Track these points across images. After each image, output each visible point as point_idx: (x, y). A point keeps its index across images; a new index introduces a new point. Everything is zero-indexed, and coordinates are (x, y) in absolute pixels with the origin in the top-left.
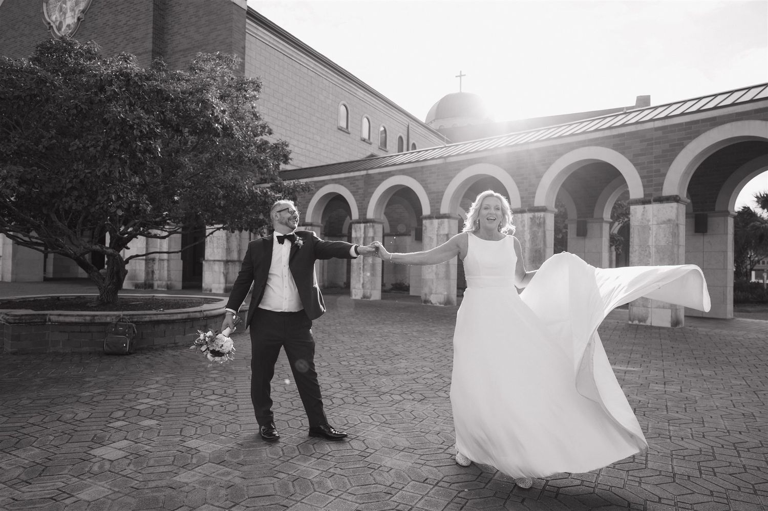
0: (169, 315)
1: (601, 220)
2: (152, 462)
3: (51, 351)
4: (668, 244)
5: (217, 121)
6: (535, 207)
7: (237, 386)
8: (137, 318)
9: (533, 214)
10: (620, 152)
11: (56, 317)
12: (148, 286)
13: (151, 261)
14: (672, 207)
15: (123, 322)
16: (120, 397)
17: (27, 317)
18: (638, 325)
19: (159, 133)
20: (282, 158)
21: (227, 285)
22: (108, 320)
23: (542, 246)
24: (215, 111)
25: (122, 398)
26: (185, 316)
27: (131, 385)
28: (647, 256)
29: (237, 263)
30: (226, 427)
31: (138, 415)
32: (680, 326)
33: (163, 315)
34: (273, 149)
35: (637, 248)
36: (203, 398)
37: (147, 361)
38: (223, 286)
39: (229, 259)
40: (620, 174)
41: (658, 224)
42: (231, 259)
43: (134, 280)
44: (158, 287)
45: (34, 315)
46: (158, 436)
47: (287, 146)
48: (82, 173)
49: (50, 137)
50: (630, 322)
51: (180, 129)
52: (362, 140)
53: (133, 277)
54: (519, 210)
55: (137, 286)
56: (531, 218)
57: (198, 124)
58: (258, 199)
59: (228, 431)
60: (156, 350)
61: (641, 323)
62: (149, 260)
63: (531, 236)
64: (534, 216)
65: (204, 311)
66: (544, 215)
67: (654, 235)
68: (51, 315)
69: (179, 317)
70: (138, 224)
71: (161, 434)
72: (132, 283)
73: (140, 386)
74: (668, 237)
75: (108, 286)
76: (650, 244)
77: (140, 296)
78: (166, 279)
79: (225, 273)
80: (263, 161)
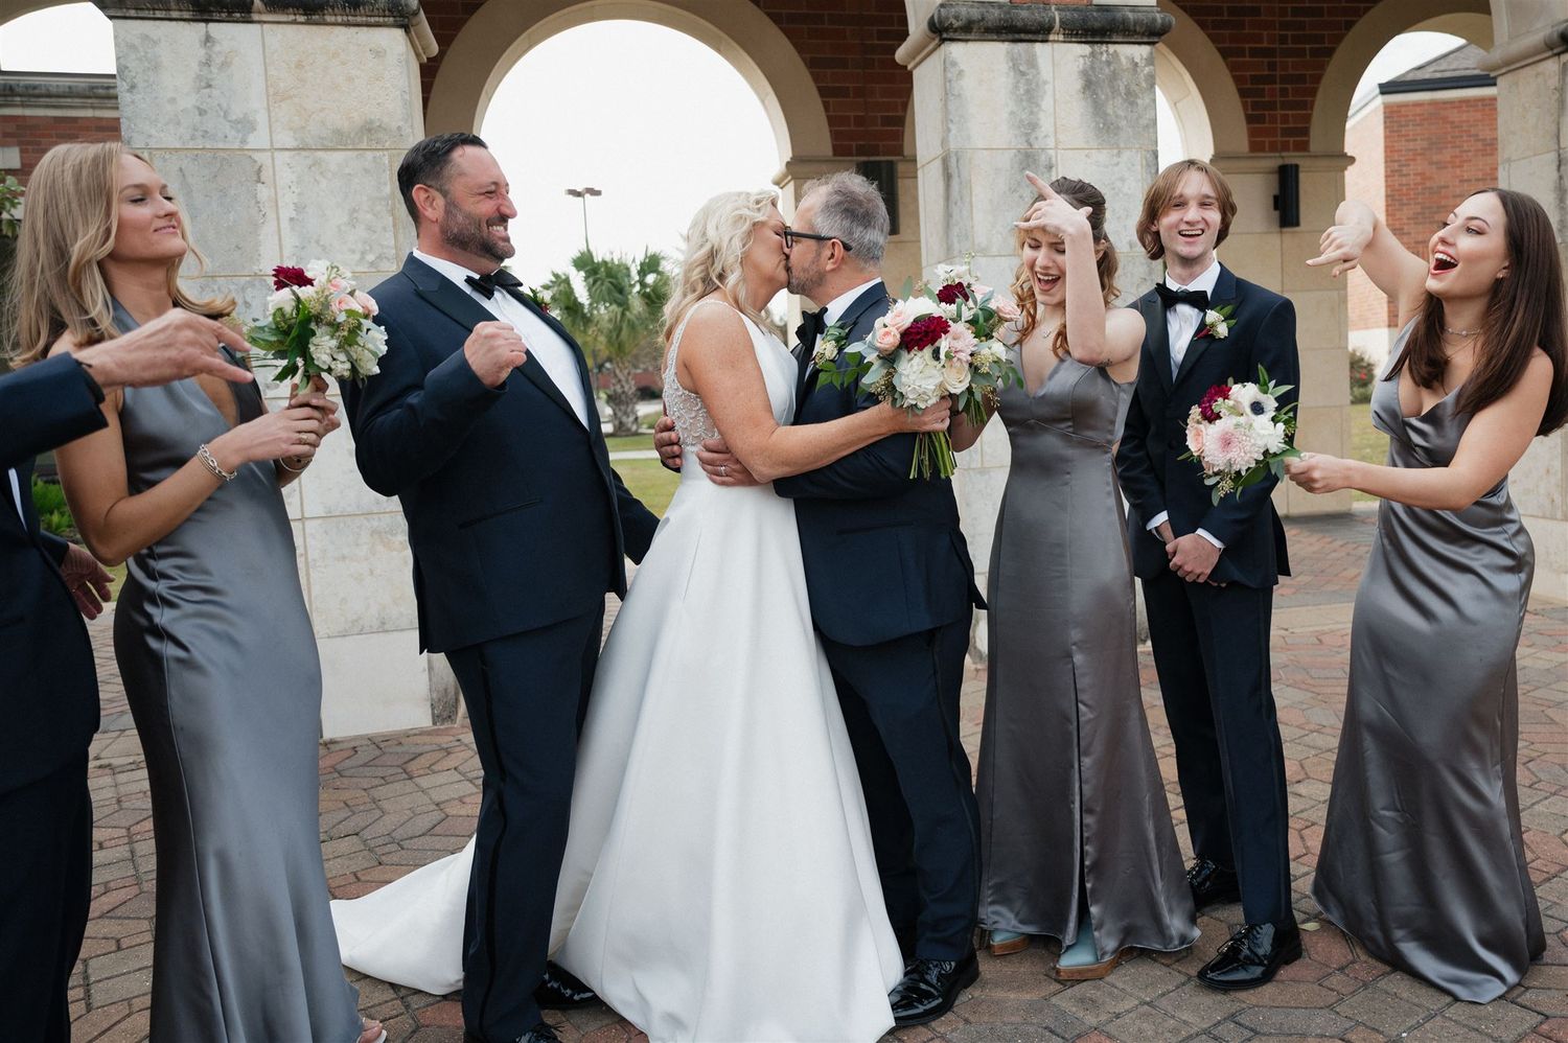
4: (372, 264)
14: (378, 53)
41: (304, 148)
67: (287, 213)
74: (369, 228)
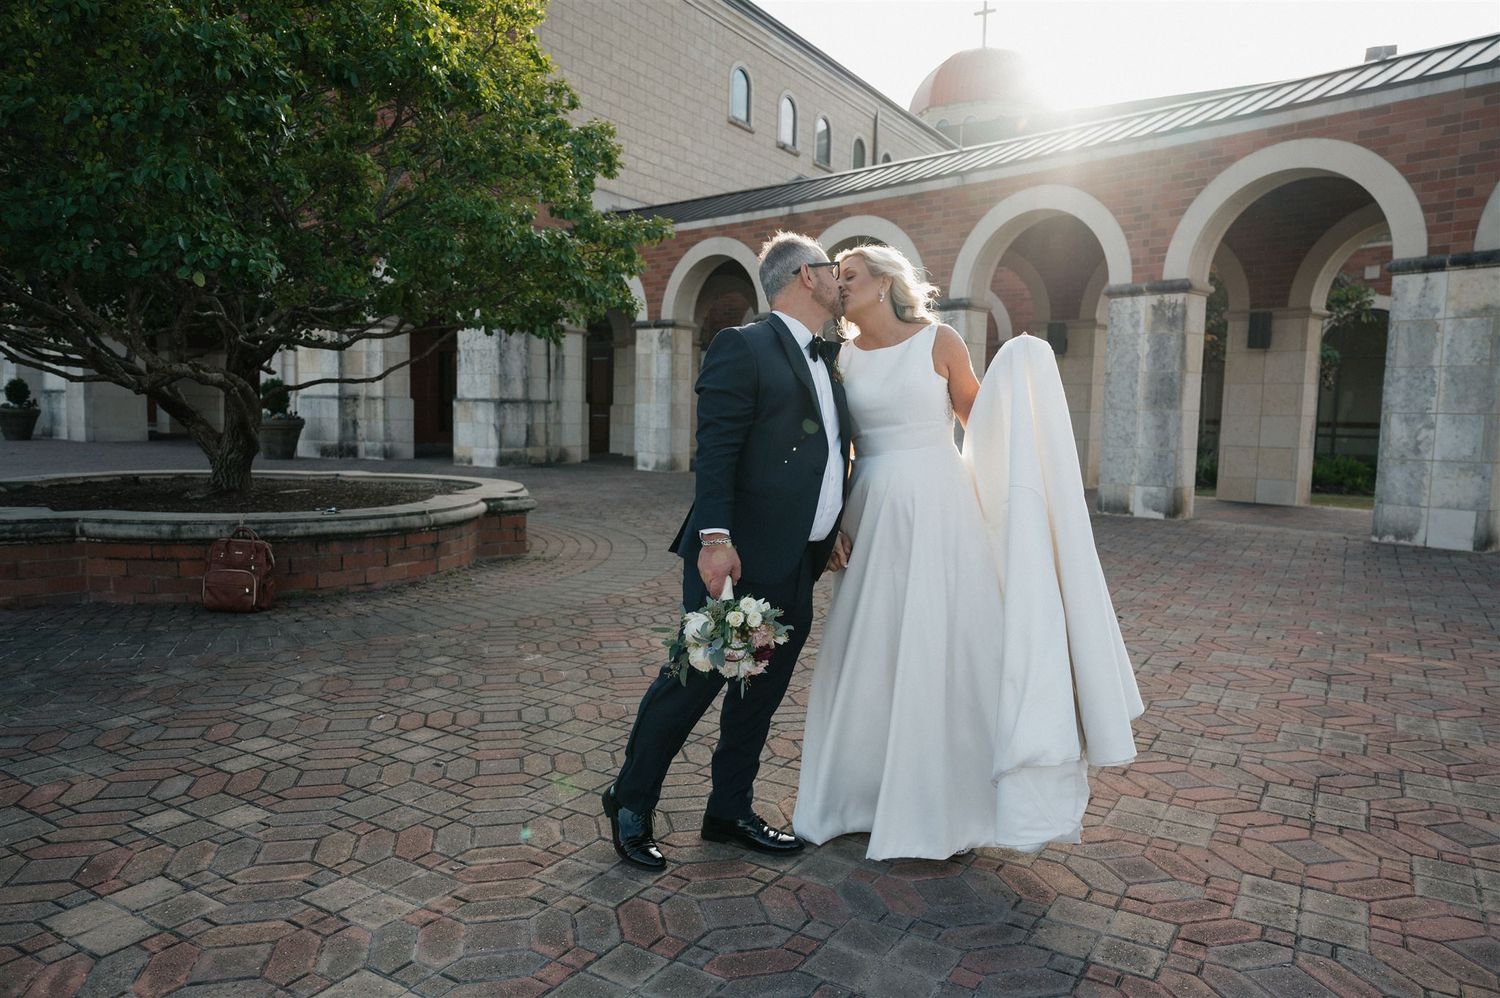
0: (349, 522)
1: (1306, 312)
2: (204, 966)
3: (91, 601)
4: (1479, 362)
5: (436, 58)
6: (1166, 281)
7: (485, 701)
8: (276, 528)
9: (1159, 296)
10: (1373, 150)
11: (96, 525)
12: (346, 451)
13: (351, 401)
15: (246, 538)
16: (198, 731)
17: (31, 526)
18: (1395, 547)
19: (286, 78)
20: (600, 164)
21: (504, 450)
22: (212, 532)
23: (1176, 367)
24: (431, 33)
25: (202, 736)
26: (386, 524)
27: (236, 696)
28: (1426, 391)
29: (522, 405)
30: (435, 836)
31: (223, 791)
32: (1494, 549)
33: (337, 523)
34: (579, 139)
35: (1402, 372)
36: (398, 737)
37: (294, 629)
38: (494, 452)
39: (505, 397)
40: (1372, 200)
41: (1458, 317)
42: (511, 397)
43: (319, 439)
44: (367, 453)
45: (47, 521)
46: (252, 863)
47: (611, 134)
48: (101, 181)
49: (20, 88)
50: (1375, 539)
51: (345, 77)
52: (779, 147)
53: (317, 434)
54: (1127, 289)
55: (325, 451)
56: (1154, 307)
57: (390, 64)
58: (544, 254)
59: (438, 849)
60: (323, 600)
61: (1402, 542)
62: (346, 399)
63: (1151, 347)
64: (1161, 302)
65: (431, 512)
66: (1185, 299)
67: (1446, 342)
68: (85, 520)
69: (373, 525)
70: (285, 318)
71: (261, 858)
72: (315, 445)
73: (255, 700)
74: (1480, 348)
75: (229, 453)
76: (1435, 362)
77: (309, 475)
78: (382, 438)
79: (497, 425)
80: (550, 163)
